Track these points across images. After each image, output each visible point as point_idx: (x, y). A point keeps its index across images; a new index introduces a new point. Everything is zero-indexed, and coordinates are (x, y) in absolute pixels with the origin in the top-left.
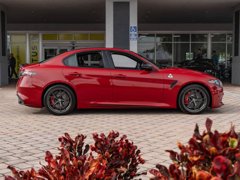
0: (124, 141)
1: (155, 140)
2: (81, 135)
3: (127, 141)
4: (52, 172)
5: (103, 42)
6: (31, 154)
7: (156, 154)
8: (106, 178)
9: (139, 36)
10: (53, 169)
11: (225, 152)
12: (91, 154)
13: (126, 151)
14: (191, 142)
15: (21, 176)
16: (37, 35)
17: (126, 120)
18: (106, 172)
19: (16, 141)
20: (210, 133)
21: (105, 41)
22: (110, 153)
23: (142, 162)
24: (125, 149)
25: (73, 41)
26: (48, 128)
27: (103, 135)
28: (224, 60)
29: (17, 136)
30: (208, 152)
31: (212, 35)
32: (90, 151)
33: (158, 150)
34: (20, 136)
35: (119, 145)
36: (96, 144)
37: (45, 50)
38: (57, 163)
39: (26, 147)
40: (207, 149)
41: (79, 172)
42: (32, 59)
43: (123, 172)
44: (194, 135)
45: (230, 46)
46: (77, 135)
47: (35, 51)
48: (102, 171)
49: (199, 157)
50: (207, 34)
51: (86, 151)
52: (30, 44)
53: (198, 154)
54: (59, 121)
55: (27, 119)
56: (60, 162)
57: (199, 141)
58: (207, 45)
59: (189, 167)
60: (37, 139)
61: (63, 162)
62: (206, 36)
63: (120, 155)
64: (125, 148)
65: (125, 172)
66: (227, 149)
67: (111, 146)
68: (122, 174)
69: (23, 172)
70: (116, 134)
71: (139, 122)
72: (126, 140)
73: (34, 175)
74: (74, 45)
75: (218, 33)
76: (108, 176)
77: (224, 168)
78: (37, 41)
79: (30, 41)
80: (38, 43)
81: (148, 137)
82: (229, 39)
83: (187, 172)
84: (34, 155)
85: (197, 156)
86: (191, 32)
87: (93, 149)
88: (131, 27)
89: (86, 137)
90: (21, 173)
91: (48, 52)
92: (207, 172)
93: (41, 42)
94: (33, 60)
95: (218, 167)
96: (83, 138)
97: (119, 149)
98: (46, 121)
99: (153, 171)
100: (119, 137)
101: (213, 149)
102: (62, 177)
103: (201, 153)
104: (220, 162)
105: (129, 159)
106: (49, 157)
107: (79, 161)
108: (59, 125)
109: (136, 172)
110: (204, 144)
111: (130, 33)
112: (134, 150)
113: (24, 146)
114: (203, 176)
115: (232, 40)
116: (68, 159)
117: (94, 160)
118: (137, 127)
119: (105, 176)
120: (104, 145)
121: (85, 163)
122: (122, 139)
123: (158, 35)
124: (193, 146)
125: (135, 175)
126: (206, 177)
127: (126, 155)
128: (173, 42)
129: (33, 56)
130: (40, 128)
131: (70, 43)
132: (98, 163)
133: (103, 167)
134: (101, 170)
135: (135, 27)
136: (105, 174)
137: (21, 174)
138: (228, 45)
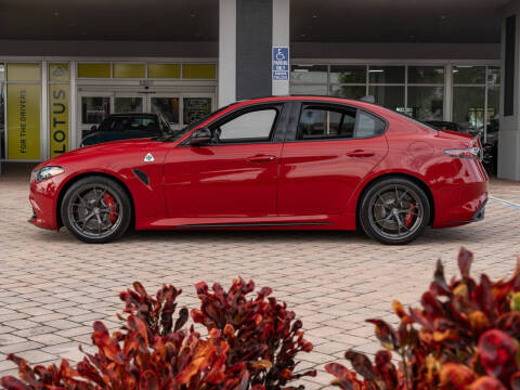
0: (266, 300)
1: (330, 301)
2: (171, 286)
3: (272, 300)
4: (109, 368)
5: (212, 83)
6: (53, 330)
7: (333, 331)
8: (228, 382)
9: (292, 70)
10: (109, 361)
11: (503, 321)
12: (192, 329)
13: (271, 323)
14: (427, 299)
15: (37, 377)
16: (66, 66)
17: (265, 255)
18: (227, 368)
19: (21, 300)
20: (469, 282)
21: (218, 81)
22: (236, 327)
23: (307, 348)
24: (269, 319)
25: (146, 79)
26: (91, 272)
27: (217, 287)
28: (481, 125)
29: (23, 290)
30: (465, 323)
31: (455, 68)
32: (190, 322)
33: (335, 323)
34: (29, 290)
35: (256, 309)
36: (203, 307)
37: (84, 99)
38: (118, 347)
39: (41, 315)
40: (463, 315)
41: (170, 368)
42: (55, 119)
43: (264, 370)
44: (434, 285)
45: (493, 94)
46: (161, 288)
47: (60, 101)
48: (220, 366)
49: (447, 333)
50: (442, 67)
51: (181, 321)
52: (49, 86)
53: (443, 328)
54: (117, 258)
55: (44, 253)
56: (125, 346)
57: (443, 299)
58: (443, 90)
59: (420, 357)
60: (66, 296)
61: (133, 345)
62: (440, 71)
63: (257, 333)
64: (268, 315)
65: (268, 370)
66: (508, 317)
67: (237, 311)
68: (261, 375)
69: (42, 367)
70: (248, 285)
71: (294, 261)
72: (270, 299)
73: (68, 375)
74: (147, 88)
75: (467, 64)
76: (232, 377)
77: (504, 357)
78: (66, 79)
79: (49, 79)
80: (69, 83)
81: (314, 294)
82: (490, 77)
83: (415, 368)
84: (59, 333)
85: (441, 331)
86: (407, 63)
87: (198, 318)
88: (276, 50)
89: (180, 292)
90: (38, 370)
91: (89, 104)
92: (464, 367)
93: (73, 83)
94: (56, 123)
95: (490, 355)
96: (175, 293)
97: (256, 319)
98: (86, 257)
99: (334, 368)
100: (255, 292)
101: (477, 315)
102: (131, 380)
103: (450, 323)
104: (493, 343)
105: (277, 340)
106: (100, 334)
107: (168, 344)
108: (115, 265)
109: (292, 369)
110: (457, 305)
111: (274, 62)
112: (289, 320)
113: (38, 312)
114: (456, 375)
115: (498, 81)
116: (143, 340)
117: (201, 341)
118: (289, 271)
119: (227, 379)
120: (223, 309)
121: (181, 350)
122: (261, 296)
123: (335, 69)
124: (430, 309)
125: (291, 378)
126: (462, 378)
127: (271, 332)
128: (368, 85)
129: (55, 112)
130: (72, 273)
131: (138, 83)
132: (211, 349)
133: (221, 357)
134: (217, 364)
135: (283, 50)
136: (225, 372)
137: (38, 373)
138: (489, 91)
